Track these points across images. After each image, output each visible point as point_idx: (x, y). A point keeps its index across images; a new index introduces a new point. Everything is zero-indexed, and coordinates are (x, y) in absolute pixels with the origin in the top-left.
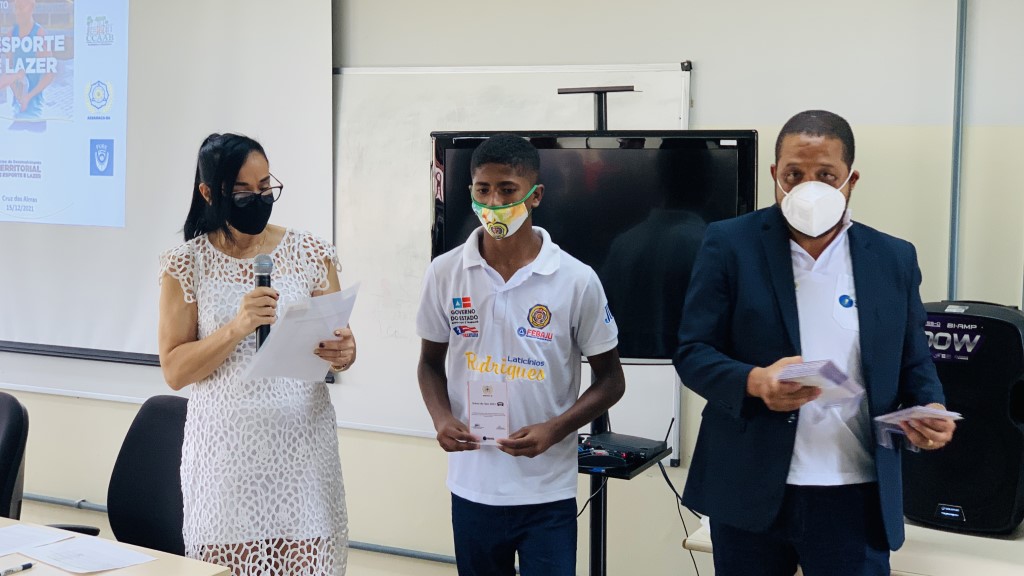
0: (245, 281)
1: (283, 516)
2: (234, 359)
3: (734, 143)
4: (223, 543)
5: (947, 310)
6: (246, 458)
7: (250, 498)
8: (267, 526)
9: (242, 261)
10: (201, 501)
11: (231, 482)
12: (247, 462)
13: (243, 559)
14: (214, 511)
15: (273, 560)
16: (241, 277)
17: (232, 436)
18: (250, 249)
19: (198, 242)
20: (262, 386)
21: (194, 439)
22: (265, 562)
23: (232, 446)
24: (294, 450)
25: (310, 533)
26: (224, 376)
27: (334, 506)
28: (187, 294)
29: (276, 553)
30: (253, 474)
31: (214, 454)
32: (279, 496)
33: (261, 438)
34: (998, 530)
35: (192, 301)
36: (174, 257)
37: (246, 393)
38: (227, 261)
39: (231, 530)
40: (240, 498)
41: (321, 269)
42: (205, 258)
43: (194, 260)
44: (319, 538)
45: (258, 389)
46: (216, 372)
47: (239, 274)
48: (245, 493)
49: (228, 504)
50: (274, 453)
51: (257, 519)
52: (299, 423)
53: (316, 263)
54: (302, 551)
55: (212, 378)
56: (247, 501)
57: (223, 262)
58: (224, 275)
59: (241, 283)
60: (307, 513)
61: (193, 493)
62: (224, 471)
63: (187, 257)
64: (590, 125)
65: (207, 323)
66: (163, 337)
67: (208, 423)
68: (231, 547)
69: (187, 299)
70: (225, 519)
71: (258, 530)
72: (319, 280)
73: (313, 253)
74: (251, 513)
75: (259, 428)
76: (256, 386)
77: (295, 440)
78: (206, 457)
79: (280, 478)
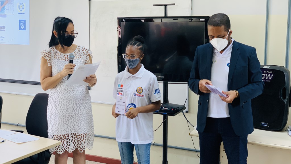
0: (66, 60)
1: (76, 127)
2: (62, 82)
3: (204, 20)
4: (59, 134)
5: (264, 68)
6: (66, 110)
7: (66, 122)
8: (72, 129)
9: (65, 54)
10: (53, 122)
11: (62, 117)
12: (66, 112)
13: (65, 139)
14: (57, 125)
15: (74, 139)
16: (64, 59)
17: (61, 104)
18: (67, 51)
19: (52, 48)
20: (70, 90)
21: (51, 105)
22: (71, 140)
23: (62, 107)
24: (79, 108)
25: (84, 132)
26: (59, 87)
27: (91, 124)
28: (49, 63)
29: (74, 137)
30: (67, 115)
31: (56, 109)
32: (75, 121)
33: (70, 105)
34: (279, 129)
35: (50, 65)
36: (45, 53)
37: (66, 92)
38: (60, 54)
39: (61, 131)
40: (64, 122)
41: (87, 57)
42: (54, 53)
43: (51, 53)
44: (86, 133)
45: (69, 91)
46: (57, 86)
47: (64, 58)
48: (65, 120)
49: (60, 124)
50: (74, 109)
51: (69, 128)
52: (81, 101)
53: (86, 56)
54: (82, 137)
55: (56, 87)
56: (66, 123)
57: (59, 54)
58: (59, 58)
59: (65, 60)
60: (83, 126)
61: (50, 120)
62: (59, 114)
63: (49, 52)
64: (163, 15)
65: (55, 72)
66: (41, 75)
67: (55, 101)
68: (61, 136)
69: (49, 65)
70: (60, 128)
71: (69, 131)
72: (87, 60)
73: (85, 53)
74: (67, 126)
75: (69, 102)
76: (68, 90)
77: (79, 105)
78: (54, 110)
79: (75, 116)
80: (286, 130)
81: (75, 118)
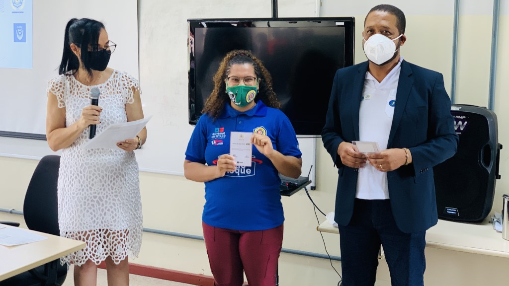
1: (108, 217)
3: (343, 24)
4: (77, 231)
6: (88, 188)
7: (90, 208)
8: (100, 223)
9: (89, 87)
10: (66, 209)
11: (81, 199)
12: (89, 190)
13: (87, 239)
14: (72, 214)
15: (103, 240)
17: (81, 176)
20: (97, 151)
21: (63, 177)
22: (99, 241)
23: (81, 181)
25: (121, 227)
26: (78, 146)
27: (135, 213)
28: (59, 103)
29: (104, 236)
30: (92, 196)
31: (72, 185)
32: (106, 208)
33: (96, 177)
34: (478, 220)
35: (62, 107)
36: (54, 83)
37: (88, 154)
39: (81, 224)
40: (85, 208)
41: (130, 93)
42: (70, 84)
43: (64, 85)
44: (126, 230)
45: (95, 152)
46: (74, 143)
47: (87, 93)
48: (88, 205)
49: (79, 211)
50: (103, 185)
51: (94, 219)
52: (117, 170)
53: (128, 89)
54: (118, 236)
55: (71, 146)
56: (89, 210)
57: (79, 87)
58: (79, 94)
60: (120, 216)
61: (62, 204)
62: (77, 195)
63: (61, 83)
64: (270, 15)
65: (70, 119)
66: (48, 124)
67: (69, 170)
68: (81, 233)
69: (60, 106)
70: (78, 219)
71: (95, 224)
72: (129, 98)
73: (126, 84)
74: (91, 216)
75: (95, 173)
77: (114, 179)
78: (68, 186)
79: (106, 198)
80: (490, 220)
81: (106, 202)
